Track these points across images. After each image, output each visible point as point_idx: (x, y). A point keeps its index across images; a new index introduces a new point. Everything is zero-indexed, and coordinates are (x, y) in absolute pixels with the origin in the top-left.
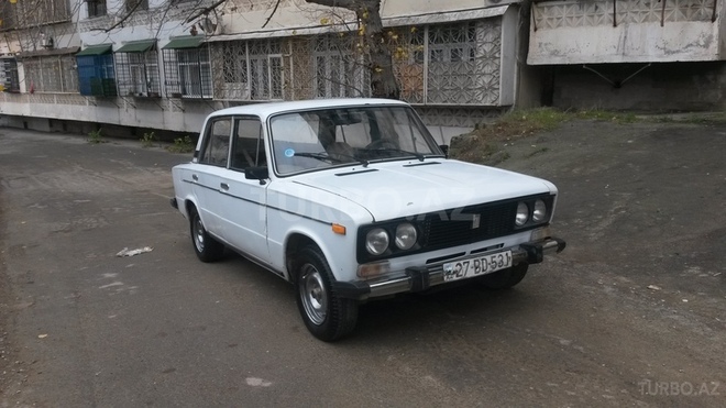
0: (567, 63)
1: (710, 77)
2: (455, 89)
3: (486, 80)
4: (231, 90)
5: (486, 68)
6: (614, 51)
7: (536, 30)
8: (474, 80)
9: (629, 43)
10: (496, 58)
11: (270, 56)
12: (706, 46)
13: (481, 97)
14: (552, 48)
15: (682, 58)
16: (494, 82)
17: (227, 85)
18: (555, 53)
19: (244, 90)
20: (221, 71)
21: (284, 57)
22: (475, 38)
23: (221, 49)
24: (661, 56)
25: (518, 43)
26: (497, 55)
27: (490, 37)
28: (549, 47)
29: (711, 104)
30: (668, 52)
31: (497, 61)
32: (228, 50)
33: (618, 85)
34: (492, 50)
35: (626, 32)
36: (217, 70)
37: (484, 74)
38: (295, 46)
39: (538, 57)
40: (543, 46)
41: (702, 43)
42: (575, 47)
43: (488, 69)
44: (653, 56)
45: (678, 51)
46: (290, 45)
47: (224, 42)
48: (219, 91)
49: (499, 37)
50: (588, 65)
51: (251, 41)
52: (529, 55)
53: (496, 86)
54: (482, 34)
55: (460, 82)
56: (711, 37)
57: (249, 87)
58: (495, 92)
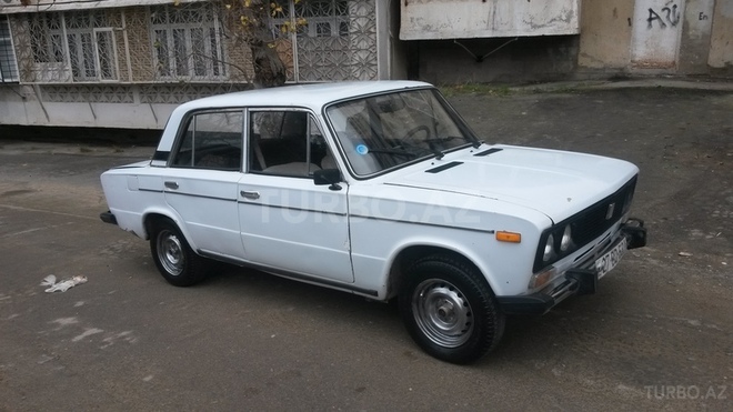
0: (440, 38)
1: (562, 49)
2: (330, 66)
3: (363, 55)
4: (45, 71)
5: (361, 44)
6: (484, 26)
7: (406, 4)
8: (349, 56)
9: (498, 18)
10: (371, 33)
11: (96, 30)
12: (568, 20)
13: (358, 73)
14: (424, 23)
15: (547, 32)
16: (371, 58)
17: (39, 66)
18: (427, 28)
19: (63, 70)
20: (29, 50)
21: (116, 31)
22: (347, 12)
23: (26, 22)
24: (528, 31)
25: (389, 18)
26: (372, 30)
27: (363, 11)
28: (421, 21)
29: (564, 75)
30: (535, 27)
31: (372, 36)
32: (36, 23)
33: (480, 60)
34: (367, 25)
35: (495, 8)
36: (22, 47)
37: (360, 50)
38: (129, 18)
39: (409, 33)
40: (415, 21)
41: (564, 18)
42: (447, 22)
43: (363, 45)
44: (521, 30)
45: (543, 26)
46: (123, 17)
47: (29, 14)
48: (27, 72)
49: (374, 12)
50: (458, 40)
51: (68, 14)
52: (402, 30)
53: (373, 62)
54: (355, 8)
55: (334, 58)
56: (571, 12)
57: (69, 67)
58: (373, 68)
